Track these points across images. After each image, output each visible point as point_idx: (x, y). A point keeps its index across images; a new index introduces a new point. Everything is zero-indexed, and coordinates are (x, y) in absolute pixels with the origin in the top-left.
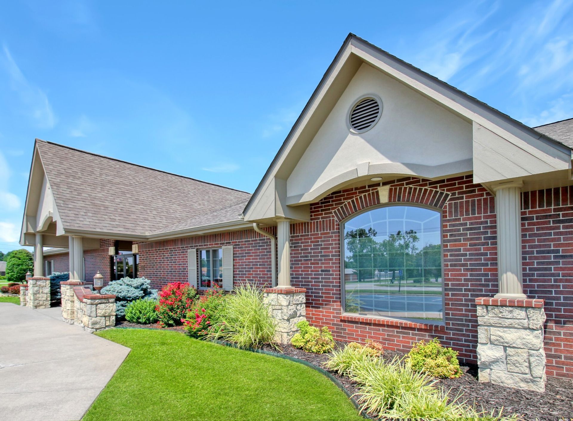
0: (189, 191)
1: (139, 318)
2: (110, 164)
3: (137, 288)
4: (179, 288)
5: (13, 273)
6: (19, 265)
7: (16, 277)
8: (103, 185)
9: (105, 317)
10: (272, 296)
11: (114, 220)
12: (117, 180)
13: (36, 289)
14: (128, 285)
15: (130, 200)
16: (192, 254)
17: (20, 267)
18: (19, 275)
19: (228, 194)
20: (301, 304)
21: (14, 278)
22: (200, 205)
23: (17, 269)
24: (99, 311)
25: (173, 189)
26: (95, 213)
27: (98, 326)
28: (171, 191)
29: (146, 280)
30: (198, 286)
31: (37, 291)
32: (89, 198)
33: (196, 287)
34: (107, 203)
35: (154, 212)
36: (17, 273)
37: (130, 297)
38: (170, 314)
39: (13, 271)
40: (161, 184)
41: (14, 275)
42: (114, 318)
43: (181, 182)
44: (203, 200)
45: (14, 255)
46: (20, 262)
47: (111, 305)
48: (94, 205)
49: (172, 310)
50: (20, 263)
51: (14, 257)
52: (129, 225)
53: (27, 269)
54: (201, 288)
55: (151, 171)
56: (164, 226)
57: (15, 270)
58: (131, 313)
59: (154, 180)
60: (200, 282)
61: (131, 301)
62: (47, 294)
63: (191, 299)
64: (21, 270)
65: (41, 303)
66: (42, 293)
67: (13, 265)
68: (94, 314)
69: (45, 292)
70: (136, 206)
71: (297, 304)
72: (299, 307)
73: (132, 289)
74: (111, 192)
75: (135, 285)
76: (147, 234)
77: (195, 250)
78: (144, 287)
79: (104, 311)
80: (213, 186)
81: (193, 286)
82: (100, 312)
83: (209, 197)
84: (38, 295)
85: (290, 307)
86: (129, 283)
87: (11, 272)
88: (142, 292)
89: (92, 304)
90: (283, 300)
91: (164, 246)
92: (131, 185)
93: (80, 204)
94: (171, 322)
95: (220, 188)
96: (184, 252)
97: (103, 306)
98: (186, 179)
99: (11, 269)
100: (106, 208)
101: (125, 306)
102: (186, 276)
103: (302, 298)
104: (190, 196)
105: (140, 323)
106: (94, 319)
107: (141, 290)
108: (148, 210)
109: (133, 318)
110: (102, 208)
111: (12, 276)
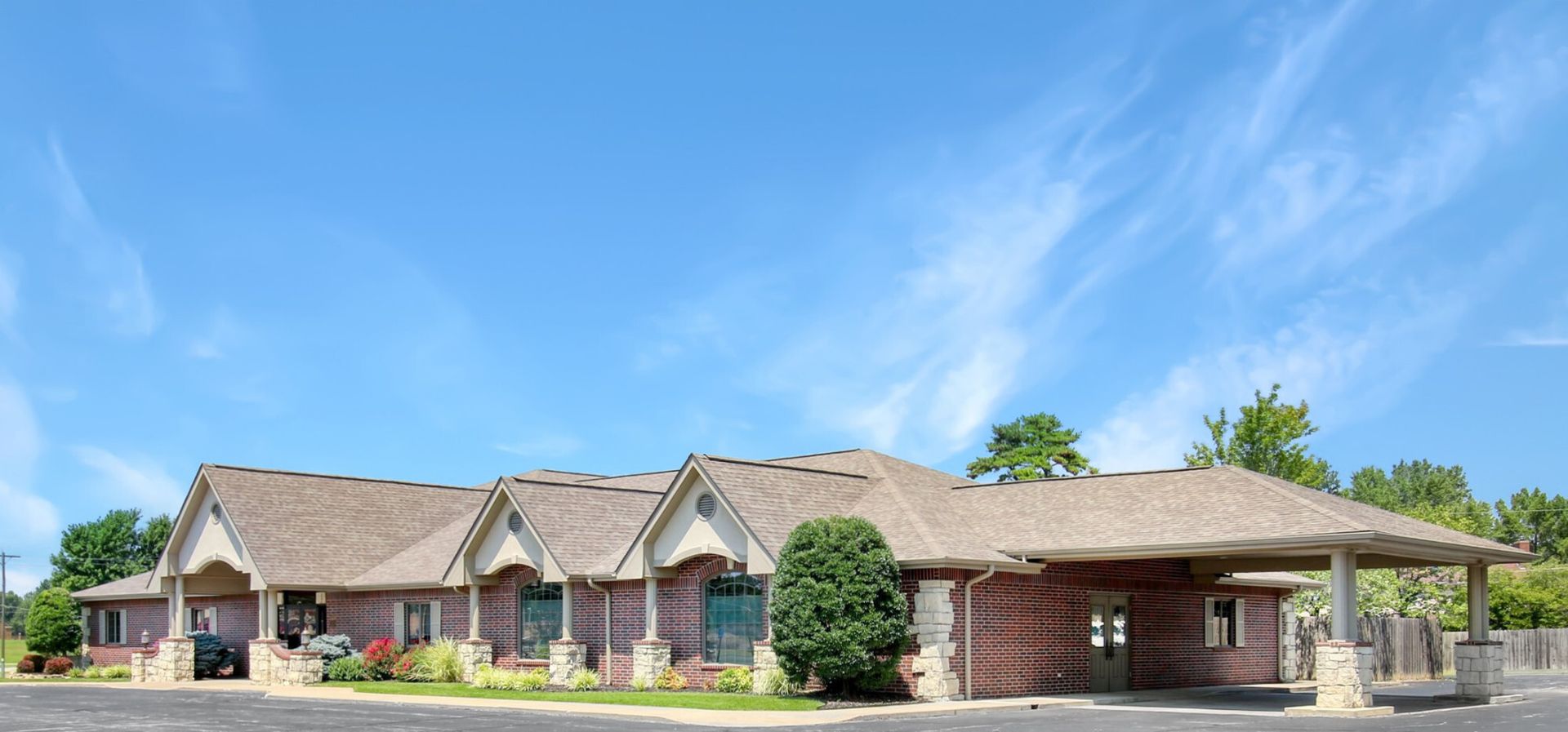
0: (392, 507)
1: (344, 675)
2: (287, 483)
3: (338, 646)
4: (386, 644)
5: (45, 635)
6: (55, 619)
7: (51, 642)
8: (287, 520)
9: (314, 672)
10: (464, 646)
11: (308, 569)
12: (301, 508)
13: (178, 653)
14: (327, 643)
15: (319, 538)
16: (399, 609)
17: (59, 622)
18: (56, 639)
19: (456, 499)
20: (487, 653)
21: (47, 644)
22: (409, 530)
23: (53, 628)
24: (308, 666)
25: (369, 509)
26: (289, 561)
27: (307, 681)
28: (367, 513)
29: (347, 638)
30: (405, 644)
31: (179, 657)
32: (278, 543)
33: (403, 645)
34: (297, 547)
35: (350, 552)
36: (54, 634)
37: (332, 655)
38: (379, 668)
39: (45, 632)
40: (353, 504)
41: (46, 638)
42: (320, 674)
43: (379, 492)
44: (413, 520)
45: (44, 600)
46: (57, 613)
47: (319, 661)
48: (284, 550)
49: (380, 664)
50: (58, 615)
51: (44, 603)
52: (325, 574)
53: (70, 626)
54: (408, 646)
55: (337, 481)
56: (362, 570)
57: (48, 629)
58: (336, 670)
59: (342, 498)
60: (407, 640)
61: (335, 659)
62: (190, 661)
63: (398, 654)
64: (59, 629)
65: (183, 674)
66: (185, 659)
67: (46, 619)
68: (304, 669)
69: (188, 658)
70: (328, 545)
71: (484, 653)
72: (485, 655)
73: (333, 647)
74: (298, 529)
75: (336, 643)
76: (347, 584)
77: (402, 604)
78: (346, 645)
79: (312, 667)
80: (431, 489)
81: (400, 644)
82: (310, 668)
83: (423, 513)
84: (180, 663)
85: (476, 654)
86: (329, 641)
87: (41, 634)
88: (344, 650)
89: (303, 659)
90: (471, 648)
91: (364, 597)
92: (316, 513)
93: (272, 552)
94: (379, 676)
95: (443, 491)
96: (391, 605)
97: (311, 662)
98: (388, 485)
99: (42, 628)
100: (297, 552)
101: (328, 665)
102: (391, 633)
103: (488, 648)
104: (393, 516)
105: (345, 680)
106: (305, 674)
107: (343, 648)
108: (342, 550)
109: (339, 676)
110: (294, 554)
111: (43, 640)
